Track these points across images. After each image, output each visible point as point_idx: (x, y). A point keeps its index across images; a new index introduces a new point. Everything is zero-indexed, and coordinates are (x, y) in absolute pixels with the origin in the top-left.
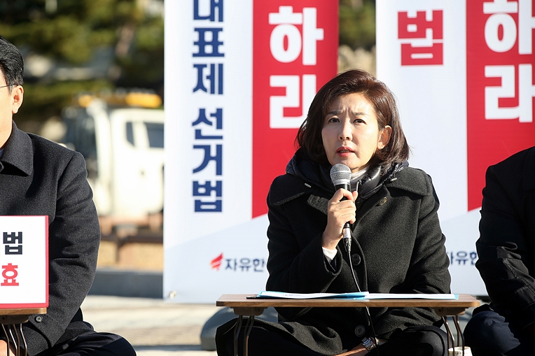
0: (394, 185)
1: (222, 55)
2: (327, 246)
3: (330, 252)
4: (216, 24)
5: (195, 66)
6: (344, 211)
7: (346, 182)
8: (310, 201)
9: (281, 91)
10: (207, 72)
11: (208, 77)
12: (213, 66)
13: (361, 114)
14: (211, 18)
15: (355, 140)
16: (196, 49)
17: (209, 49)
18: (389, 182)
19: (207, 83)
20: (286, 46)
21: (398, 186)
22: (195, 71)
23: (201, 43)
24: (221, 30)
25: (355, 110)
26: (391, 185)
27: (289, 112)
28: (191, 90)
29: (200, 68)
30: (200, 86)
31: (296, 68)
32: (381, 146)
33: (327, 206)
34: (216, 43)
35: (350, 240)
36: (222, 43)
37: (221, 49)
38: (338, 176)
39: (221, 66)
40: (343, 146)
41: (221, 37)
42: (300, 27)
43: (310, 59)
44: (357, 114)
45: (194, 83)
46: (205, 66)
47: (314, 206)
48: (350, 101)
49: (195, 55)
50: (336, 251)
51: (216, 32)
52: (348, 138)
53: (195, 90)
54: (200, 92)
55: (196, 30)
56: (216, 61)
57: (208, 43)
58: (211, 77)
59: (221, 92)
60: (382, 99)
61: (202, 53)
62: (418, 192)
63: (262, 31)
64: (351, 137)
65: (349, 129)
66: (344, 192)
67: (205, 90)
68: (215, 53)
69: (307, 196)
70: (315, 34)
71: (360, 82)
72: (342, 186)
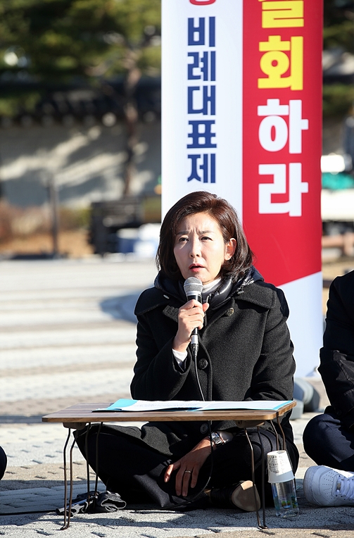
0: (241, 298)
1: (215, 146)
2: (177, 349)
3: (181, 354)
4: (209, 117)
5: (190, 156)
6: (193, 318)
7: (197, 293)
8: (165, 311)
9: (269, 179)
10: (200, 162)
11: (201, 167)
12: (206, 156)
13: (208, 232)
14: (204, 111)
15: (204, 256)
16: (190, 141)
17: (202, 141)
18: (236, 294)
19: (200, 173)
20: (273, 137)
21: (245, 298)
22: (190, 160)
23: (195, 135)
24: (213, 122)
25: (201, 229)
26: (238, 297)
27: (277, 198)
28: (186, 180)
29: (194, 158)
30: (194, 175)
31: (283, 157)
32: (228, 257)
33: (178, 313)
34: (209, 135)
35: (197, 346)
36: (214, 135)
37: (213, 140)
38: (190, 288)
39: (213, 156)
40: (194, 263)
41: (214, 129)
42: (286, 118)
43: (296, 148)
44: (204, 232)
45: (189, 173)
46: (199, 156)
47: (169, 315)
48: (196, 221)
49: (189, 147)
50: (186, 353)
51: (208, 124)
52: (198, 255)
53: (189, 179)
54: (194, 180)
55: (190, 123)
56: (209, 151)
57: (202, 135)
58: (204, 167)
59: (213, 181)
60: (225, 216)
61: (195, 145)
62: (262, 304)
63: (251, 123)
64: (200, 255)
65: (198, 247)
66: (195, 302)
67: (199, 179)
68: (208, 145)
69: (164, 307)
70: (300, 124)
71: (203, 203)
72: (193, 297)
